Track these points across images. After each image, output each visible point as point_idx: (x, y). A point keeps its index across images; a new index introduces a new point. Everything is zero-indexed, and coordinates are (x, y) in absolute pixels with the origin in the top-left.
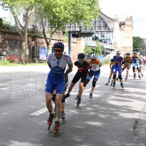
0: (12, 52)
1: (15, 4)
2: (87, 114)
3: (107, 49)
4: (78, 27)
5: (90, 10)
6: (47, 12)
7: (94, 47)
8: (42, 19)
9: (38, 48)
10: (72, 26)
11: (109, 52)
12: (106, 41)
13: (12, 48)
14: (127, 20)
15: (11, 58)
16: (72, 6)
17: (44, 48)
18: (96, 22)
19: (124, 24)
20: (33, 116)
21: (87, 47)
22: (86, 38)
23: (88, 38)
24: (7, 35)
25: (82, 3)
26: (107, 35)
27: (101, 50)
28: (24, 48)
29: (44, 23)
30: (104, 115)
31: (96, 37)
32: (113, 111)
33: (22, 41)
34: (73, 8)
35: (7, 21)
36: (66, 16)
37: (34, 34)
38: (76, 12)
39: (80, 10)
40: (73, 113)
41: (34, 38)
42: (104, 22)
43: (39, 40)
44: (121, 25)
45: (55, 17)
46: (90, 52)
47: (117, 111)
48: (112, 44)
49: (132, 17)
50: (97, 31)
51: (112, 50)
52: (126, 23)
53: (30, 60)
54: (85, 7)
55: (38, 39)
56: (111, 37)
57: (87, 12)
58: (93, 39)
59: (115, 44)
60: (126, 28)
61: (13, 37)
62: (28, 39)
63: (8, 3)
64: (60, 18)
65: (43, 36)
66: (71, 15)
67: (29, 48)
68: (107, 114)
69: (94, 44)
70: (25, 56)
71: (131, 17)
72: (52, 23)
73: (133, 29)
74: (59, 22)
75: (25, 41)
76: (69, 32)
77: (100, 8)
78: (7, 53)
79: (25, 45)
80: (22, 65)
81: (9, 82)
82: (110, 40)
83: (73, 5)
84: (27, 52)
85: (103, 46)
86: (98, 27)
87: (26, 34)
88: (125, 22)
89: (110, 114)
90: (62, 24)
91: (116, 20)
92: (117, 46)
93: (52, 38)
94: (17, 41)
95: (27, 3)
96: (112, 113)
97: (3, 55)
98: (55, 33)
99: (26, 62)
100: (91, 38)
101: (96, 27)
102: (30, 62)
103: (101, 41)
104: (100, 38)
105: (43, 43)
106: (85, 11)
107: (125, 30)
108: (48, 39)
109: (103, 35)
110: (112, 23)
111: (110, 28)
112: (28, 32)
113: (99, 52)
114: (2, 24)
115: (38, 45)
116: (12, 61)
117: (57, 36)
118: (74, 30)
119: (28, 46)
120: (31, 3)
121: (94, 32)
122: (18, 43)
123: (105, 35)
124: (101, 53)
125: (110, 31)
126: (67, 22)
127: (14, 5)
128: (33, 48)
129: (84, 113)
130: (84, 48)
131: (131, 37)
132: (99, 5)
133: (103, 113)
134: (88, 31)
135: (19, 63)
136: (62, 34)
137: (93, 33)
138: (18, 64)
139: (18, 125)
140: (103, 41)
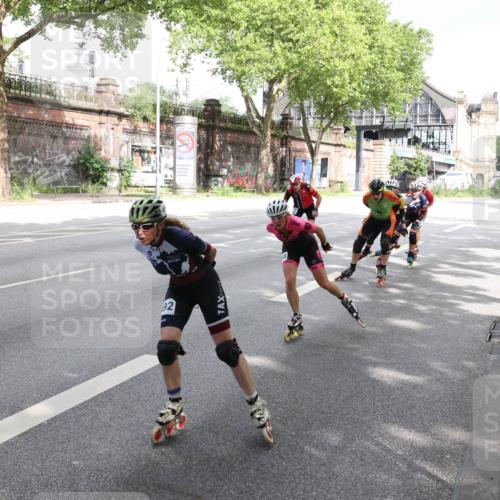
0: (240, 169)
1: (246, 69)
2: (389, 302)
3: (440, 164)
4: (377, 117)
5: (404, 80)
6: (311, 85)
7: (411, 159)
8: (302, 101)
9: (292, 162)
10: (364, 115)
11: (442, 169)
12: (437, 146)
13: (240, 161)
14: (485, 100)
15: (238, 182)
16: (365, 73)
17: (304, 161)
18: (416, 105)
19: (478, 110)
20: (276, 302)
21: (395, 159)
22: (394, 141)
23: (399, 140)
24: (229, 135)
25: (387, 65)
26: (440, 134)
27: (426, 166)
28: (265, 160)
29: (306, 109)
30: (424, 305)
31: (415, 137)
32: (445, 297)
33: (259, 147)
34: (367, 78)
35: (230, 105)
36: (351, 94)
37: (285, 133)
38: (374, 85)
39: (382, 82)
40: (360, 299)
41: (285, 141)
42: (434, 105)
43: (295, 145)
44: (473, 111)
45: (329, 96)
46: (402, 171)
47: (455, 298)
48: (449, 152)
49: (496, 93)
50: (418, 124)
51: (449, 166)
52: (483, 108)
53: (275, 186)
54: (393, 75)
55: (293, 142)
56: (449, 138)
57: (398, 84)
58: (409, 142)
59: (458, 152)
60: (483, 119)
61: (242, 138)
62: (272, 143)
63: (233, 69)
64: (340, 99)
65: (303, 137)
66: (361, 93)
67: (274, 161)
68: (433, 304)
69: (411, 152)
70: (266, 178)
71: (495, 95)
72: (322, 108)
73: (497, 120)
74: (337, 107)
75: (265, 146)
76: (359, 129)
77: (426, 75)
78: (229, 171)
79: (265, 154)
80: (260, 196)
81: (231, 231)
82: (445, 143)
83: (368, 70)
84: (271, 170)
85: (431, 158)
86: (421, 116)
87: (269, 134)
88: (480, 105)
89: (440, 304)
90: (344, 111)
91: (461, 102)
92: (461, 156)
93: (323, 141)
94: (249, 146)
95: (271, 68)
96: (443, 301)
97: (221, 176)
98: (328, 130)
99: (267, 191)
100: (405, 140)
101: (416, 116)
102: (275, 190)
103: (426, 146)
104: (424, 139)
105: (302, 151)
106: (394, 82)
107: (479, 124)
108: (314, 142)
109: (430, 134)
110: (452, 109)
111: (447, 117)
112: (272, 128)
113: (421, 170)
114: (220, 112)
115: (293, 154)
116: (239, 189)
117: (334, 136)
118: (369, 124)
119: (271, 158)
120: (278, 68)
121: (412, 127)
122: (252, 150)
123: (436, 134)
124: (426, 172)
125: (446, 125)
126: (355, 108)
127: (244, 73)
128: (283, 160)
129: (383, 301)
130: (389, 162)
131: (492, 139)
132: (424, 70)
133: (423, 303)
134: (399, 125)
135: (253, 191)
136: (343, 131)
137: (409, 130)
138: (251, 195)
139: (246, 321)
140: (431, 146)
